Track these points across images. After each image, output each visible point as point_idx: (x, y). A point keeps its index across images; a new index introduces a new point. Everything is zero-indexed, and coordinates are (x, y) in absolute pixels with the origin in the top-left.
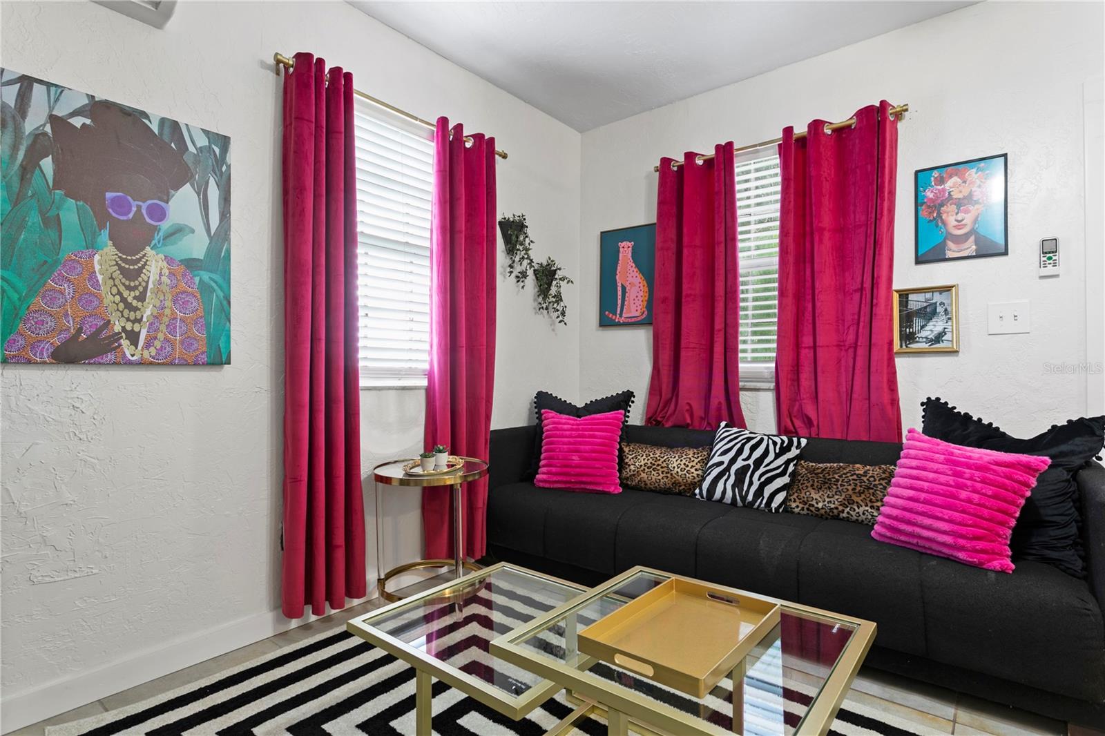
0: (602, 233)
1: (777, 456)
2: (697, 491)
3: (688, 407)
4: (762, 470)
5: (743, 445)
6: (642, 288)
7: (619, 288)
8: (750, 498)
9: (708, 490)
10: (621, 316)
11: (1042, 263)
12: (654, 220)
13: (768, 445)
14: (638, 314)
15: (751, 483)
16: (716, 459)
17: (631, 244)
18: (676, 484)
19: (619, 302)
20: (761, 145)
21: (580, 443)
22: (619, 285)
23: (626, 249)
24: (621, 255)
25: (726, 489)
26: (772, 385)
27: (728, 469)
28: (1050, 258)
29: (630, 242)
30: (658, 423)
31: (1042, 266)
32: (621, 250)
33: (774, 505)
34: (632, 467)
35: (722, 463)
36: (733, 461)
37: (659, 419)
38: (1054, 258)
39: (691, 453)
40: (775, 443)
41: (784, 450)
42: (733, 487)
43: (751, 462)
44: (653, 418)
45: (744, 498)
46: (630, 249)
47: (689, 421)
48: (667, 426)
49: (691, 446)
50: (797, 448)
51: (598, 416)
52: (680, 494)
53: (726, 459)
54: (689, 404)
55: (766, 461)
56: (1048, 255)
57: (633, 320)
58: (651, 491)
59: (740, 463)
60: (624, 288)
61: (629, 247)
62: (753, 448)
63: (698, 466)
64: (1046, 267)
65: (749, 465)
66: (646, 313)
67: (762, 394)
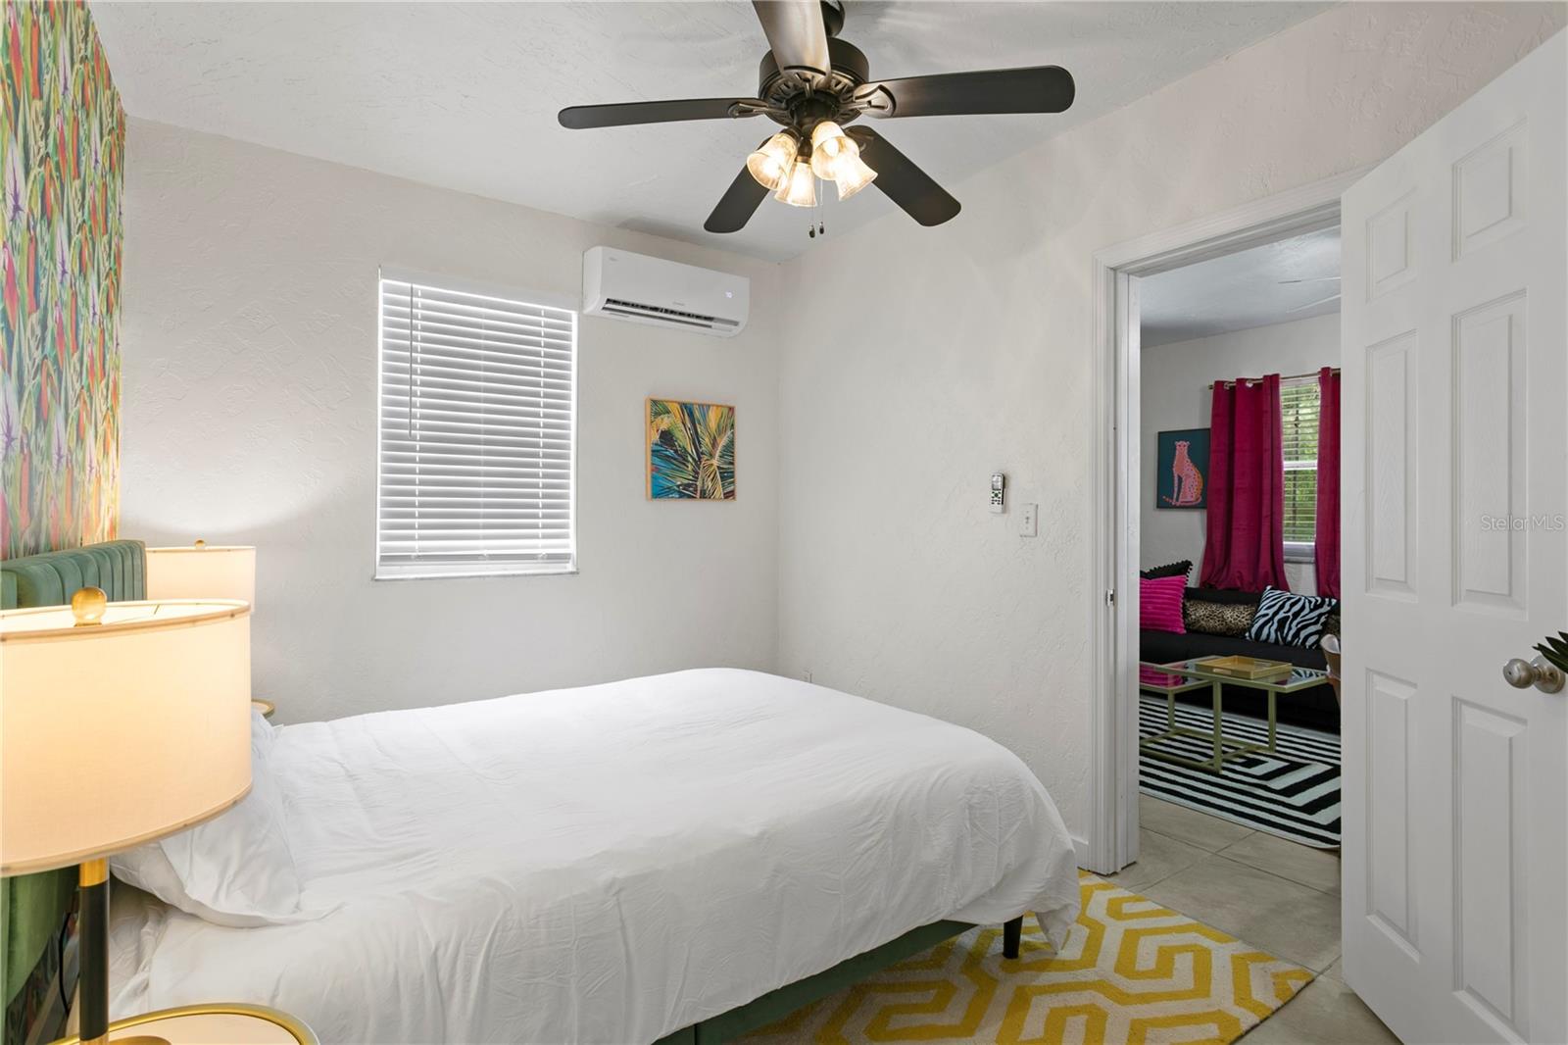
0: (1160, 433)
1: (1311, 611)
2: (1247, 634)
3: (1238, 575)
4: (1299, 619)
5: (1284, 603)
6: (1197, 479)
7: (1176, 479)
8: (1289, 638)
9: (1256, 634)
10: (1177, 500)
12: (1208, 425)
13: (1304, 603)
14: (1192, 499)
15: (1290, 629)
16: (1262, 612)
17: (1187, 444)
18: (1229, 629)
19: (1176, 489)
20: (1302, 376)
21: (1154, 598)
22: (1176, 475)
23: (1182, 448)
24: (1177, 452)
25: (1270, 632)
26: (1313, 559)
27: (1272, 618)
29: (1186, 441)
30: (1211, 586)
32: (1178, 447)
33: (1308, 644)
34: (1193, 617)
35: (1267, 615)
36: (1276, 613)
37: (1213, 583)
39: (1242, 607)
40: (1310, 602)
41: (1317, 607)
42: (1276, 631)
43: (1290, 614)
44: (1206, 582)
45: (1284, 639)
46: (1186, 447)
47: (1239, 584)
48: (1220, 588)
49: (1241, 603)
50: (1329, 605)
51: (1165, 579)
52: (1233, 636)
53: (1271, 612)
54: (1239, 572)
55: (1302, 614)
57: (1189, 504)
58: (1209, 633)
59: (1281, 615)
60: (1180, 478)
62: (1292, 605)
63: (1248, 617)
65: (1289, 617)
66: (1200, 499)
67: (1304, 566)
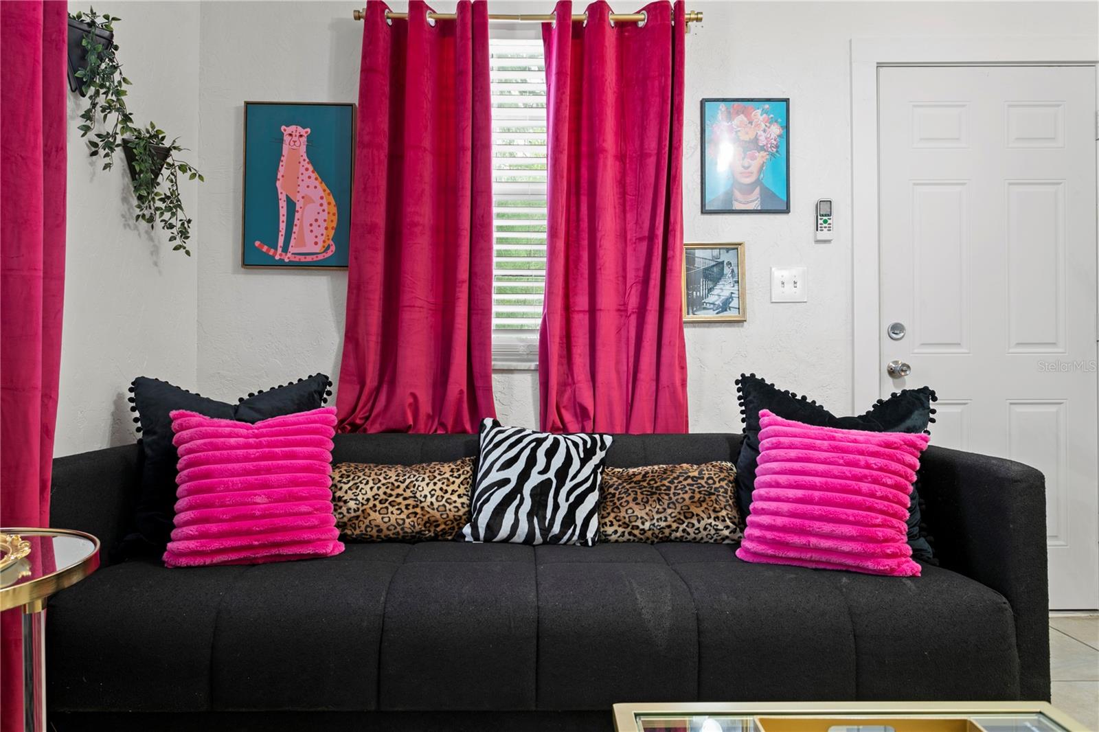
0: (247, 104)
1: (584, 462)
2: (467, 530)
3: (411, 400)
4: (568, 485)
5: (534, 451)
6: (325, 206)
7: (283, 204)
8: (556, 529)
9: (488, 526)
10: (285, 249)
11: (819, 226)
12: (352, 96)
13: (568, 448)
14: (318, 249)
15: (556, 507)
16: (495, 476)
17: (305, 131)
18: (430, 523)
19: (283, 226)
20: (524, 17)
22: (282, 197)
23: (295, 140)
24: (286, 149)
25: (516, 521)
26: (534, 365)
27: (518, 489)
28: (825, 222)
29: (304, 128)
30: (355, 428)
31: (819, 229)
32: (286, 138)
33: (590, 534)
34: (352, 504)
35: (506, 481)
36: (524, 476)
37: (358, 421)
38: (829, 221)
39: (446, 468)
40: (576, 445)
41: (589, 454)
42: (530, 516)
43: (551, 474)
44: (349, 426)
45: (545, 531)
46: (304, 139)
47: (411, 422)
48: (372, 431)
49: (444, 459)
50: (601, 449)
52: (435, 538)
53: (513, 473)
54: (414, 396)
55: (572, 471)
56: (825, 218)
57: (309, 259)
58: (389, 540)
59: (535, 479)
60: (291, 205)
61: (301, 136)
62: (550, 454)
63: (462, 491)
64: (822, 230)
65: (549, 481)
66: (333, 248)
67: (516, 376)
